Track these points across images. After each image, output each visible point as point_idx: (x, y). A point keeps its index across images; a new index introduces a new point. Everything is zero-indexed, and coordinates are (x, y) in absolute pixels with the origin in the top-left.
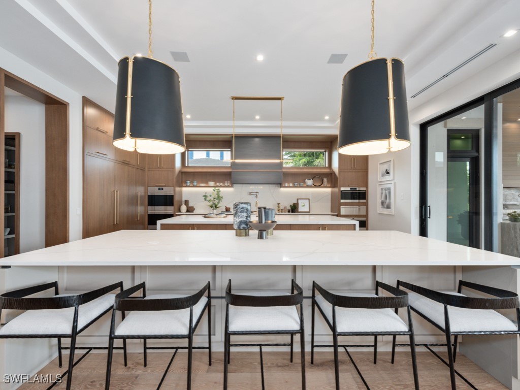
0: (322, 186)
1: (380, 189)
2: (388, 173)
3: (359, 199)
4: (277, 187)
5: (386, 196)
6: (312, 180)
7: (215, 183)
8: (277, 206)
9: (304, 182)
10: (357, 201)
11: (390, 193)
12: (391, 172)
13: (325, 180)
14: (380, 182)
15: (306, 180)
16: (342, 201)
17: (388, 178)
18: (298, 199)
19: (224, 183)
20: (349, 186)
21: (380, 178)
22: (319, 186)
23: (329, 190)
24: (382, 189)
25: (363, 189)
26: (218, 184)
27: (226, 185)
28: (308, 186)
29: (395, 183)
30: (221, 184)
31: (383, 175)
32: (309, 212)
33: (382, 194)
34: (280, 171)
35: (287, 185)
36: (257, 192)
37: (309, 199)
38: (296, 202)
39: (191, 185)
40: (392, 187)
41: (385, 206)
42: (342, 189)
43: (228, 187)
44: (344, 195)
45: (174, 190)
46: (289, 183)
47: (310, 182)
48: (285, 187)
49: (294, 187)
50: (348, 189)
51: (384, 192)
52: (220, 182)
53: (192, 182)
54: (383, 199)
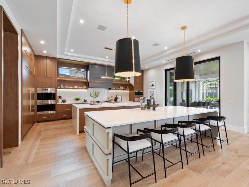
0: (126, 89)
1: (150, 92)
2: (153, 86)
3: (139, 95)
4: (108, 89)
5: (152, 94)
6: (123, 87)
7: (78, 87)
8: (108, 98)
9: (119, 87)
10: (138, 96)
11: (154, 93)
12: (155, 85)
13: (128, 87)
14: (149, 89)
15: (121, 87)
16: (135, 96)
17: (153, 87)
18: (117, 95)
19: (83, 87)
20: (137, 90)
21: (150, 88)
22: (125, 90)
23: (128, 91)
24: (150, 91)
25: (142, 91)
26: (80, 87)
27: (84, 88)
28: (121, 90)
29: (156, 90)
30: (82, 88)
31: (151, 86)
32: (121, 101)
33: (150, 93)
34: (112, 82)
35: (113, 89)
36: (99, 92)
37: (121, 95)
38: (116, 97)
39: (64, 88)
40: (155, 91)
41: (152, 98)
42: (135, 91)
43: (85, 89)
44: (136, 94)
45: (56, 91)
46: (114, 88)
47: (122, 88)
48: (112, 90)
49: (116, 90)
50: (137, 91)
51: (151, 93)
52: (81, 86)
53: (64, 86)
54: (151, 95)
